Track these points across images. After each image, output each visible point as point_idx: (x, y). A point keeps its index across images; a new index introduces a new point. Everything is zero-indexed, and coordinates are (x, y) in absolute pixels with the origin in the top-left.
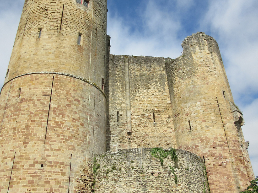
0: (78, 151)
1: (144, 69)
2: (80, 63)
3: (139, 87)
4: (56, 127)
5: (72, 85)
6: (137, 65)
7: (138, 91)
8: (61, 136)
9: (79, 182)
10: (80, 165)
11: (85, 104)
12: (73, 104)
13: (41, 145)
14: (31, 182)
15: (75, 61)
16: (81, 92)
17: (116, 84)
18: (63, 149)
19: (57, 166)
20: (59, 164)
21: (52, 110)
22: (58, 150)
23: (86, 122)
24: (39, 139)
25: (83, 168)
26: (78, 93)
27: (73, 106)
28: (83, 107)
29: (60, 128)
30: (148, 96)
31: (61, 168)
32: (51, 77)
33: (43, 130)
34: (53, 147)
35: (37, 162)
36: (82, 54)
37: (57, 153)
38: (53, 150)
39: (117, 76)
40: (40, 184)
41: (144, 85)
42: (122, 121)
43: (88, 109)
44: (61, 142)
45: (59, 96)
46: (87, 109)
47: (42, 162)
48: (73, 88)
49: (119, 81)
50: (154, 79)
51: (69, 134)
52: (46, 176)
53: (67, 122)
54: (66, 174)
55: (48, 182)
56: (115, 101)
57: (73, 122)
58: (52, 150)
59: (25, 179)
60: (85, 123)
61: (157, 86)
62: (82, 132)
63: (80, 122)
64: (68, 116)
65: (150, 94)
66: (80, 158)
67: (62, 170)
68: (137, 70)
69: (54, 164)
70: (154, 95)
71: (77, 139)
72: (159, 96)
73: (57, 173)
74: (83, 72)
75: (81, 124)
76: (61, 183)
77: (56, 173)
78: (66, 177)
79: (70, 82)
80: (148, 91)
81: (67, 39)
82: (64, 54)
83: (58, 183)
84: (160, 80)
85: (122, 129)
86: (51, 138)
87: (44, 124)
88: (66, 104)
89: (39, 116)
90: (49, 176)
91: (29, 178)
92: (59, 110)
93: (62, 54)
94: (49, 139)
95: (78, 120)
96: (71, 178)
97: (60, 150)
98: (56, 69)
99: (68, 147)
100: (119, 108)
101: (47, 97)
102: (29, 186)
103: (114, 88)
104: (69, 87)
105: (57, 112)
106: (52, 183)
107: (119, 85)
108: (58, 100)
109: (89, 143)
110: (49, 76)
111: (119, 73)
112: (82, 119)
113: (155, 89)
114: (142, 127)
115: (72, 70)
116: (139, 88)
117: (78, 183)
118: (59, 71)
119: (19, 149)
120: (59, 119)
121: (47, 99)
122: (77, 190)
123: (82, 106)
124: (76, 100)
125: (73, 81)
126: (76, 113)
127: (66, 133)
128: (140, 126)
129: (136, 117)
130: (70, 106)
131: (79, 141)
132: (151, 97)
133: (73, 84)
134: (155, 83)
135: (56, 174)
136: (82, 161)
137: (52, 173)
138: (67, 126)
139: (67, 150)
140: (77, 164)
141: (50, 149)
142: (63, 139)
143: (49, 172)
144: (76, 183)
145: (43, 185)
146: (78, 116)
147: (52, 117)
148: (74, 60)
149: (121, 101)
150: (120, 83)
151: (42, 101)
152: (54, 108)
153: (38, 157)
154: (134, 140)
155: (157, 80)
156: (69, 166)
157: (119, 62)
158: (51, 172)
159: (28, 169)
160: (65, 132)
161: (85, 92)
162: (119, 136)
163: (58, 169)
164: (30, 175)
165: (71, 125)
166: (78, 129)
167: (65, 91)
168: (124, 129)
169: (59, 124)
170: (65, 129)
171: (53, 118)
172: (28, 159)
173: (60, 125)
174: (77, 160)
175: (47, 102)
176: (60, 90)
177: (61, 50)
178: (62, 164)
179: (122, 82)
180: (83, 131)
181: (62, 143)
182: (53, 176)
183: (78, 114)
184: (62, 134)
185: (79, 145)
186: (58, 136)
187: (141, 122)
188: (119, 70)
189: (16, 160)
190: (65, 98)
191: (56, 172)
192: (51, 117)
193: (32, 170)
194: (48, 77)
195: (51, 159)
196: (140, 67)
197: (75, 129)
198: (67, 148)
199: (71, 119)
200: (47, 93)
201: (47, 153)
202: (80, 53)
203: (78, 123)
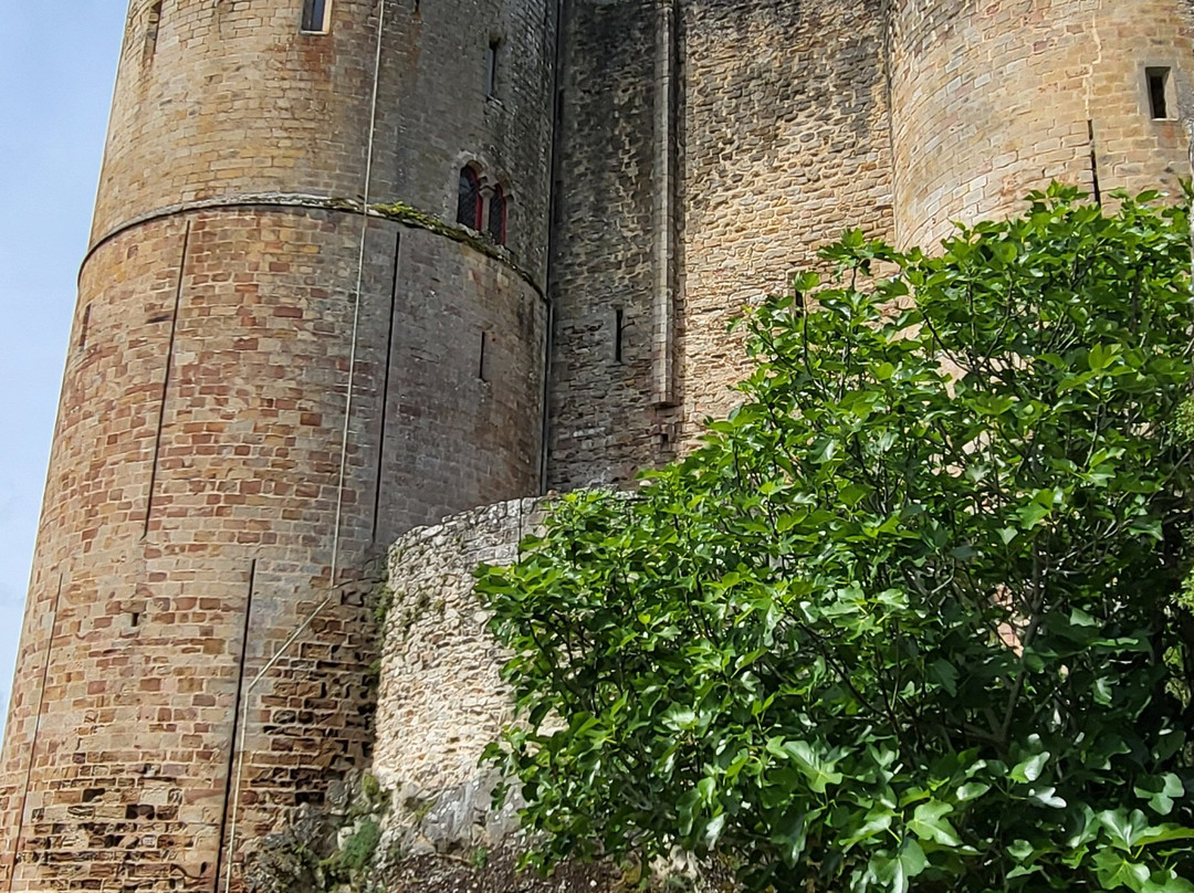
0: (288, 540)
1: (761, 39)
2: (313, 125)
3: (728, 149)
4: (188, 451)
5: (267, 244)
6: (722, 28)
7: (722, 173)
8: (209, 486)
9: (288, 674)
10: (294, 601)
11: (331, 319)
12: (268, 334)
13: (134, 534)
14: (97, 687)
15: (287, 124)
16: (310, 270)
17: (614, 162)
18: (215, 541)
19: (190, 617)
20: (197, 609)
21: (179, 376)
22: (193, 548)
23: (338, 403)
24: (129, 511)
25: (309, 614)
26: (295, 278)
27: (265, 344)
28: (319, 336)
29: (208, 451)
30: (770, 192)
31: (206, 624)
32: (179, 229)
33: (142, 471)
34: (176, 538)
35: (118, 608)
36: (327, 73)
37: (190, 561)
38: (177, 550)
39: (617, 120)
40: (125, 692)
41: (752, 132)
42: (634, 351)
43: (347, 342)
44: (210, 514)
45: (205, 312)
46: (341, 341)
47: (133, 604)
48: (269, 258)
49: (627, 142)
50: (812, 84)
51: (242, 474)
52: (148, 659)
53: (235, 420)
54: (226, 646)
55: (152, 684)
56: (606, 251)
57: (265, 414)
58: (171, 550)
59: (81, 675)
60: (329, 410)
61: (826, 118)
62: (312, 454)
63: (300, 409)
64: (241, 393)
65: (784, 178)
66: (293, 571)
67: (207, 632)
68: (721, 55)
69: (178, 609)
70: (804, 179)
71: (281, 489)
72: (836, 174)
73: (189, 645)
74: (327, 167)
75: (306, 417)
76: (204, 686)
77: (184, 646)
78: (226, 660)
79: (255, 234)
80: (776, 164)
81: (251, 23)
82: (238, 104)
83: (193, 684)
84: (844, 82)
85: (631, 391)
86: (170, 500)
87: (147, 446)
88: (236, 339)
89: (133, 412)
90: (155, 660)
91: (94, 674)
92: (207, 372)
93: (230, 105)
94: (161, 507)
95: (287, 404)
96: (249, 659)
97: (203, 547)
98: (202, 186)
99: (236, 531)
100: (621, 288)
101: (161, 324)
102: (91, 705)
103: (603, 184)
104: (252, 258)
105: (196, 383)
106: (170, 684)
107: (628, 165)
108: (200, 331)
109: (348, 497)
110: (172, 225)
111: (631, 100)
112: (310, 396)
113: (813, 143)
114: (729, 366)
115: (267, 172)
116: (728, 157)
117: (282, 679)
118: (211, 192)
119: (71, 561)
120: (205, 415)
121: (160, 336)
122: (274, 710)
123: (314, 334)
124: (281, 312)
125: (270, 223)
126: (279, 372)
127: (230, 470)
128: (722, 361)
129: (704, 319)
130: (253, 344)
131: (291, 495)
132: (786, 193)
133: (272, 237)
134: (813, 107)
135: (184, 651)
136: (304, 584)
137: (170, 646)
138: (234, 438)
139: (236, 543)
140: (279, 599)
141: (162, 549)
142: (217, 498)
143: (157, 642)
144: (273, 680)
145: (135, 695)
146: (293, 385)
147: (175, 411)
148: (279, 123)
149: (633, 246)
150: (633, 152)
151: (144, 348)
152: (186, 368)
153: (123, 585)
154: (689, 442)
155: (829, 84)
156: (239, 609)
157: (629, 37)
158: (165, 642)
159: (92, 637)
160: (226, 466)
161: (333, 262)
162: (617, 428)
163: (191, 630)
164: (96, 659)
165: (255, 429)
166: (291, 442)
167: (230, 281)
168: (641, 393)
169: (203, 438)
170: (229, 455)
171: (179, 413)
172: (92, 597)
173: (207, 438)
174: (282, 583)
175: (161, 346)
176: (210, 283)
177: (225, 87)
178: (209, 604)
179: (641, 143)
180: (314, 447)
181: (215, 518)
182: (171, 657)
183: (291, 376)
184: (214, 476)
185: (288, 516)
186: (198, 488)
187: (728, 342)
188: (631, 84)
189: (64, 603)
190: (232, 311)
191: (185, 642)
192: (171, 413)
193: (102, 642)
194: (169, 232)
195: (166, 589)
196: (739, 30)
197: (275, 444)
198: (233, 535)
199: (258, 402)
200: (162, 306)
201: (153, 565)
202: (316, 76)
203: (289, 417)
